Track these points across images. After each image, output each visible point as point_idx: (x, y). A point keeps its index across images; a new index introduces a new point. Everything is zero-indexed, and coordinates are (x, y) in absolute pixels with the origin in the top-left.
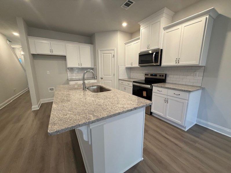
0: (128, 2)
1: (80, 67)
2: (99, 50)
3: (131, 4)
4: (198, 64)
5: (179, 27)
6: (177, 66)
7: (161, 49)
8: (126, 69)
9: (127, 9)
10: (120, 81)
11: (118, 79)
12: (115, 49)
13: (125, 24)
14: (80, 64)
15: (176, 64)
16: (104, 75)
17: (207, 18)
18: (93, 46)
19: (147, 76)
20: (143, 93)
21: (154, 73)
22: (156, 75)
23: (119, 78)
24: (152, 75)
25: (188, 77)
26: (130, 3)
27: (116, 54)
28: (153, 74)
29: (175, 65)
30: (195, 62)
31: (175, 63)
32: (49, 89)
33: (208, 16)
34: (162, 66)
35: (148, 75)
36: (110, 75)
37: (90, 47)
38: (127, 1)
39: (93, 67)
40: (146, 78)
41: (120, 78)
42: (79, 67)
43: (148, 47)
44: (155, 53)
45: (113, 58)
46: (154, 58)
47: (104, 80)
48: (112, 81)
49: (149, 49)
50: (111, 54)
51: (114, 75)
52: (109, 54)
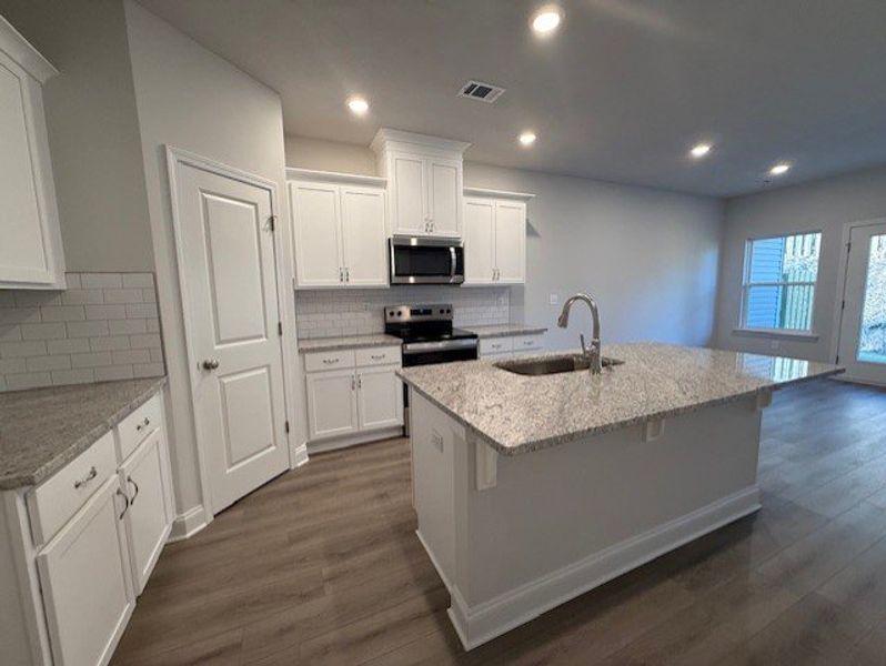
2: (170, 155)
12: (274, 186)
16: (220, 342)
19: (396, 319)
22: (427, 312)
24: (414, 312)
25: (489, 310)
27: (279, 213)
28: (417, 309)
29: (493, 283)
35: (400, 314)
36: (261, 336)
39: (65, 288)
43: (429, 226)
44: (452, 250)
45: (266, 236)
46: (454, 263)
47: (219, 377)
48: (272, 368)
49: (431, 234)
50: (252, 207)
51: (280, 333)
52: (247, 206)
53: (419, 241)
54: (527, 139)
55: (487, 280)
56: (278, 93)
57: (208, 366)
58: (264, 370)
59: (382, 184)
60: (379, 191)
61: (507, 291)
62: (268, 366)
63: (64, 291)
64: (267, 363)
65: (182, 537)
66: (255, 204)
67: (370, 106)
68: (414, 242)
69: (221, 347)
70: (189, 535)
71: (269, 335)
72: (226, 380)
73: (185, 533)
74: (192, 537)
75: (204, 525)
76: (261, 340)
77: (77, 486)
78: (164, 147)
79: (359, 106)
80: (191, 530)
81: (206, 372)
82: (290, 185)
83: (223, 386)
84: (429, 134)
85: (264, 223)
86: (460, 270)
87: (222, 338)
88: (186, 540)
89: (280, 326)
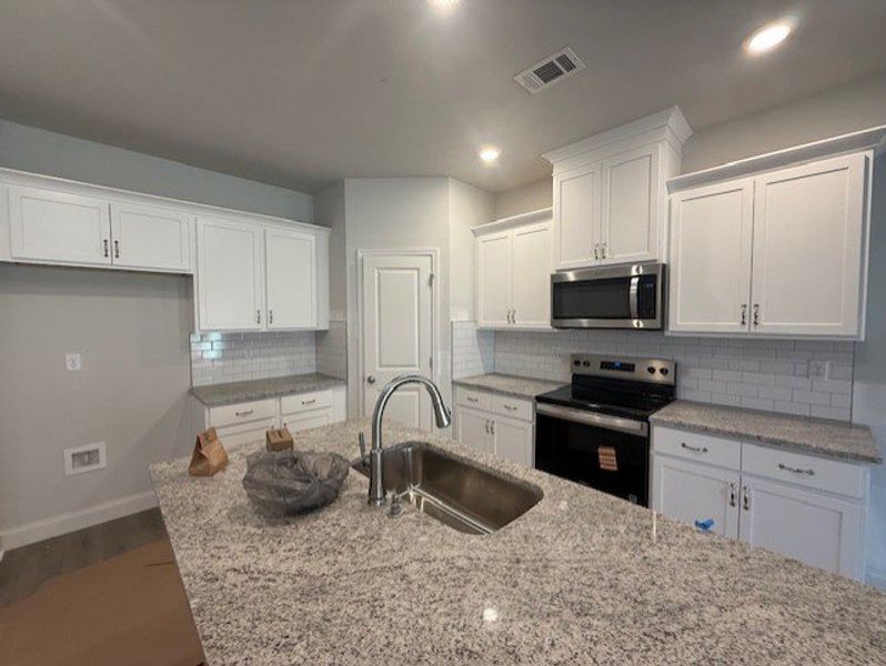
0: (558, 64)
1: (264, 330)
2: (360, 254)
3: (561, 73)
4: (854, 333)
5: (745, 182)
6: (750, 337)
7: (664, 262)
8: (478, 338)
9: (533, 91)
10: (459, 389)
11: (450, 385)
12: (436, 252)
13: (489, 155)
14: (263, 315)
15: (745, 329)
16: (381, 366)
17: (867, 159)
18: (327, 234)
19: (582, 370)
20: (597, 455)
21: (619, 357)
22: (628, 367)
23: (455, 378)
24: (606, 365)
26: (563, 69)
27: (439, 271)
28: (612, 361)
29: (740, 330)
30: (841, 324)
31: (738, 324)
32: (69, 460)
33: (870, 154)
34: (667, 333)
35: (587, 364)
36: (413, 366)
37: (313, 238)
38: (553, 58)
39: (327, 328)
40: (575, 377)
41: (457, 376)
42: (259, 326)
43: (600, 251)
44: (634, 281)
45: (426, 292)
49: (604, 262)
50: (415, 272)
51: (431, 366)
52: (409, 272)
53: (576, 275)
56: (446, 177)
57: (371, 381)
58: (415, 393)
59: (548, 216)
60: (547, 224)
63: (325, 332)
66: (418, 269)
68: (571, 277)
69: (382, 369)
71: (422, 365)
76: (416, 369)
78: (356, 252)
81: (370, 385)
85: (425, 281)
87: (383, 362)
89: (431, 360)
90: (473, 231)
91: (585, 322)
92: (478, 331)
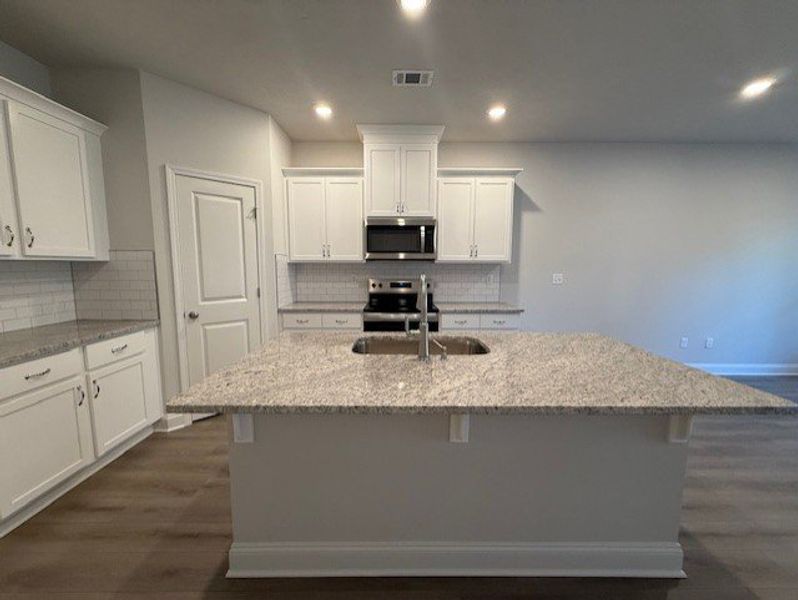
0: (421, 77)
2: (169, 171)
3: (417, 82)
5: (471, 180)
8: (289, 269)
11: (276, 313)
12: (259, 184)
16: (204, 300)
19: (377, 290)
22: (407, 285)
23: (280, 307)
24: (393, 285)
25: (476, 286)
26: (421, 81)
27: (262, 205)
28: (397, 282)
29: (470, 260)
34: (437, 262)
35: (381, 286)
36: (241, 297)
40: (372, 296)
41: (281, 305)
42: (9, 251)
43: (401, 207)
44: (423, 228)
45: (250, 224)
46: (423, 240)
47: (203, 325)
48: (250, 322)
49: (402, 215)
50: (238, 202)
51: (259, 296)
52: (234, 201)
54: (497, 113)
55: (464, 257)
56: (265, 112)
57: (193, 316)
58: (243, 323)
59: (359, 173)
60: (358, 179)
61: (499, 267)
62: (247, 320)
63: (107, 262)
64: (245, 317)
65: (165, 430)
66: (241, 199)
67: (333, 110)
69: (206, 303)
70: (169, 430)
71: (249, 296)
72: (207, 327)
73: (167, 428)
74: (172, 432)
75: (182, 426)
76: (242, 300)
77: (27, 378)
78: (164, 167)
79: (324, 111)
80: (172, 426)
81: (191, 320)
82: (287, 182)
83: (205, 330)
84: (403, 124)
85: (248, 212)
86: (430, 247)
87: (206, 296)
88: (166, 433)
89: (259, 290)
90: (283, 171)
91: (402, 256)
92: (289, 264)
